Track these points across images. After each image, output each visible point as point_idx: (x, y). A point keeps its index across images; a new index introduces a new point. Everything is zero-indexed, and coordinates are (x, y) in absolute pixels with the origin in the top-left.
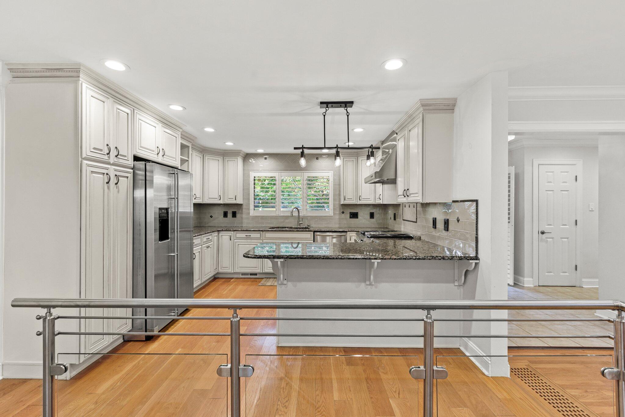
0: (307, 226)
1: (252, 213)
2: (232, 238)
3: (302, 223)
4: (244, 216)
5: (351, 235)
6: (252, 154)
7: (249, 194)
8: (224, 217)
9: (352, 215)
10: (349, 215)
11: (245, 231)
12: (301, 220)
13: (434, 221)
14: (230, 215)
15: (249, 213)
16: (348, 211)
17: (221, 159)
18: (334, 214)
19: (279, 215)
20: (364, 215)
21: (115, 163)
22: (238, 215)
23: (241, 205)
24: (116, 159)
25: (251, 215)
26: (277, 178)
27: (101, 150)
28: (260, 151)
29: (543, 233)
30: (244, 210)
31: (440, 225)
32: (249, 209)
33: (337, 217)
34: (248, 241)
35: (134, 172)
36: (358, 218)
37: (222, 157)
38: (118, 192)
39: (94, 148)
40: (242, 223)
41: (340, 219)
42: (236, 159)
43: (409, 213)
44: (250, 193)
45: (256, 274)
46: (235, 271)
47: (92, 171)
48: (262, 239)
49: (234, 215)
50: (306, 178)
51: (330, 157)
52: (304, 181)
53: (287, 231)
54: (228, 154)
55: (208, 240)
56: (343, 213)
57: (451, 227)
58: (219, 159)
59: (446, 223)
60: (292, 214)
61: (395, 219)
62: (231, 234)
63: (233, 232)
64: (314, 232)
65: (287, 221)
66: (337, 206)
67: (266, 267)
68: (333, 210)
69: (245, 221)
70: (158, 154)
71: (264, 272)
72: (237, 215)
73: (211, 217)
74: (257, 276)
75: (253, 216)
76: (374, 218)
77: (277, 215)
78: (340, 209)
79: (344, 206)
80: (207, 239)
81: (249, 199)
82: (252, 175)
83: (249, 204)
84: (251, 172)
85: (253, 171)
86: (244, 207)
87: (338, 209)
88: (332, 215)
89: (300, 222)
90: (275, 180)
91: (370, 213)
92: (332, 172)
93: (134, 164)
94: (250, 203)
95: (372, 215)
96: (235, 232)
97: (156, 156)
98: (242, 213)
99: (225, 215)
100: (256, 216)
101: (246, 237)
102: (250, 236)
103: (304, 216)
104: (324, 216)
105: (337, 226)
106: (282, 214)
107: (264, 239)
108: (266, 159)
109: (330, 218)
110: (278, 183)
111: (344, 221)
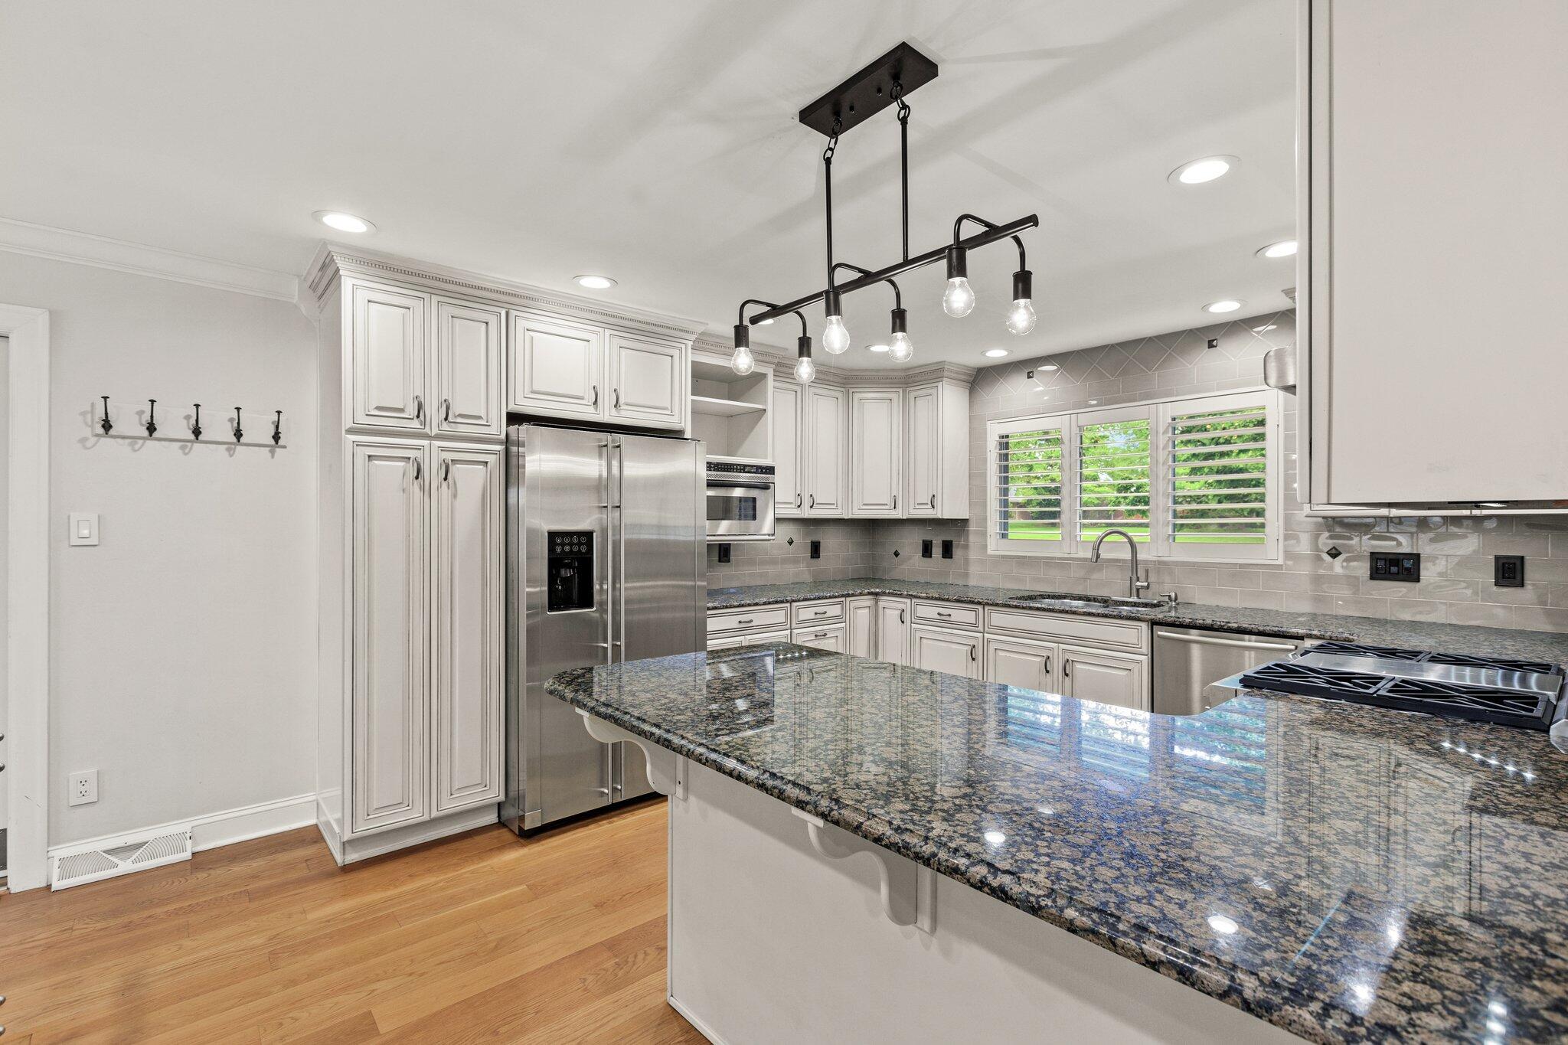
0: (1166, 599)
1: (994, 546)
2: (907, 617)
4: (973, 555)
6: (990, 367)
7: (984, 491)
8: (923, 556)
9: (1381, 564)
10: (1363, 565)
11: (936, 599)
14: (937, 551)
15: (985, 546)
16: (1369, 548)
17: (896, 396)
18: (1290, 558)
19: (1072, 556)
20: (1455, 569)
21: (441, 435)
22: (957, 553)
23: (965, 522)
24: (445, 426)
25: (989, 552)
26: (1063, 434)
27: (402, 410)
30: (972, 538)
32: (986, 536)
33: (1305, 570)
34: (944, 630)
35: (507, 451)
36: (1413, 581)
37: (901, 390)
38: (455, 496)
39: (379, 408)
40: (966, 575)
41: (1316, 580)
42: (934, 391)
44: (988, 486)
47: (369, 456)
48: (981, 628)
49: (947, 550)
50: (1166, 421)
52: (1161, 435)
54: (917, 379)
55: (818, 616)
56: (1335, 554)
58: (893, 396)
62: (903, 606)
63: (908, 601)
64: (1153, 623)
65: (1097, 576)
66: (1309, 526)
68: (1283, 541)
69: (974, 569)
70: (595, 403)
72: (954, 550)
73: (896, 554)
75: (998, 556)
76: (1522, 585)
77: (1066, 556)
78: (1320, 539)
79: (1335, 524)
80: (816, 614)
81: (984, 504)
82: (994, 432)
83: (985, 519)
84: (991, 422)
85: (998, 418)
86: (972, 527)
87: (1308, 536)
88: (1280, 562)
89: (1139, 584)
90: (1056, 440)
91: (1498, 559)
93: (509, 432)
94: (988, 518)
95: (1509, 572)
96: (914, 600)
97: (592, 409)
98: (966, 547)
99: (927, 550)
100: (1003, 557)
101: (938, 617)
102: (950, 615)
103: (1160, 562)
104: (1241, 566)
105: (1305, 607)
106: (1081, 554)
107: (987, 629)
108: (1030, 375)
109: (1271, 573)
110: (1068, 450)
111: (1342, 592)
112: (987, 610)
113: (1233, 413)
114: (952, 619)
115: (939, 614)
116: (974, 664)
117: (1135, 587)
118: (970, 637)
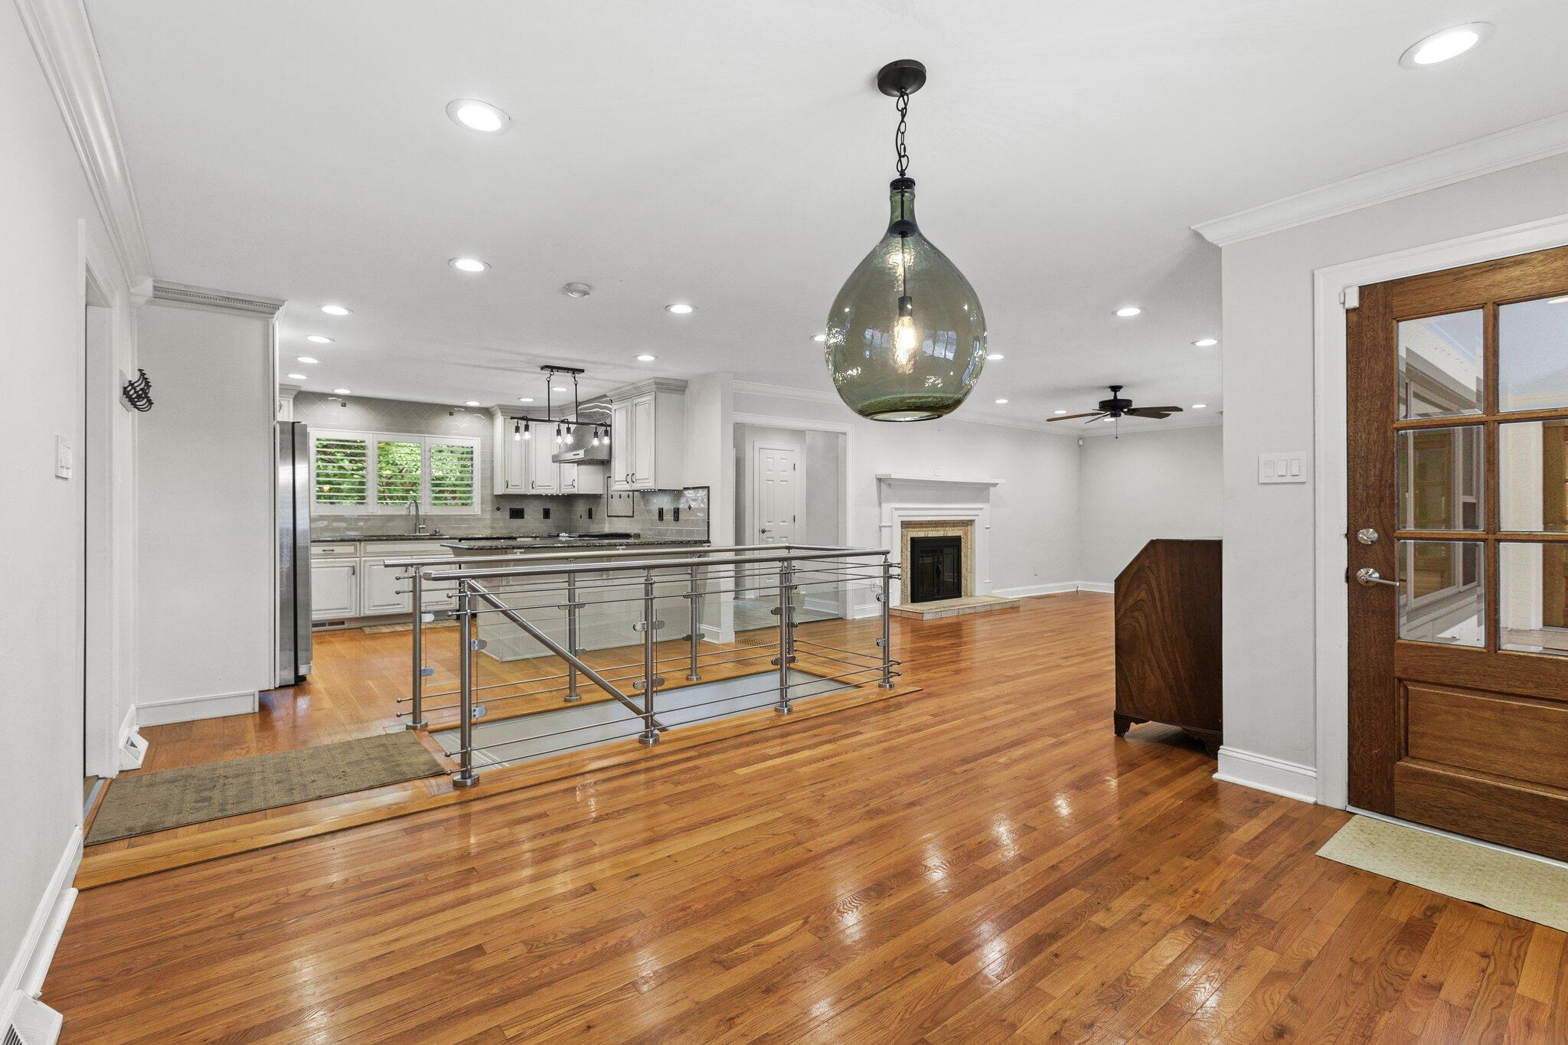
0: (434, 532)
3: (423, 528)
6: (311, 393)
9: (513, 513)
10: (508, 513)
11: (322, 541)
12: (421, 522)
13: (661, 512)
16: (508, 506)
18: (483, 511)
19: (373, 513)
20: (533, 513)
26: (369, 443)
28: (342, 391)
29: (763, 532)
31: (668, 516)
33: (488, 516)
34: (328, 560)
36: (523, 518)
41: (494, 520)
43: (619, 506)
45: (344, 621)
48: (358, 555)
50: (427, 446)
51: (478, 412)
52: (427, 453)
53: (396, 539)
56: (498, 509)
57: (681, 516)
59: (677, 512)
60: (411, 511)
61: (590, 516)
65: (390, 524)
66: (489, 498)
67: (366, 607)
68: (479, 504)
71: (362, 615)
74: (346, 626)
76: (548, 518)
77: (370, 513)
78: (493, 503)
79: (500, 497)
85: (315, 426)
87: (489, 503)
88: (479, 513)
89: (420, 526)
90: (365, 447)
91: (544, 509)
92: (479, 439)
95: (547, 514)
100: (321, 515)
101: (323, 553)
103: (424, 515)
104: (464, 515)
105: (487, 531)
106: (379, 513)
107: (363, 555)
108: (344, 405)
109: (475, 518)
110: (371, 453)
111: (501, 524)
112: (363, 543)
113: (454, 447)
114: (335, 552)
115: (324, 551)
116: (354, 577)
117: (418, 529)
118: (351, 561)
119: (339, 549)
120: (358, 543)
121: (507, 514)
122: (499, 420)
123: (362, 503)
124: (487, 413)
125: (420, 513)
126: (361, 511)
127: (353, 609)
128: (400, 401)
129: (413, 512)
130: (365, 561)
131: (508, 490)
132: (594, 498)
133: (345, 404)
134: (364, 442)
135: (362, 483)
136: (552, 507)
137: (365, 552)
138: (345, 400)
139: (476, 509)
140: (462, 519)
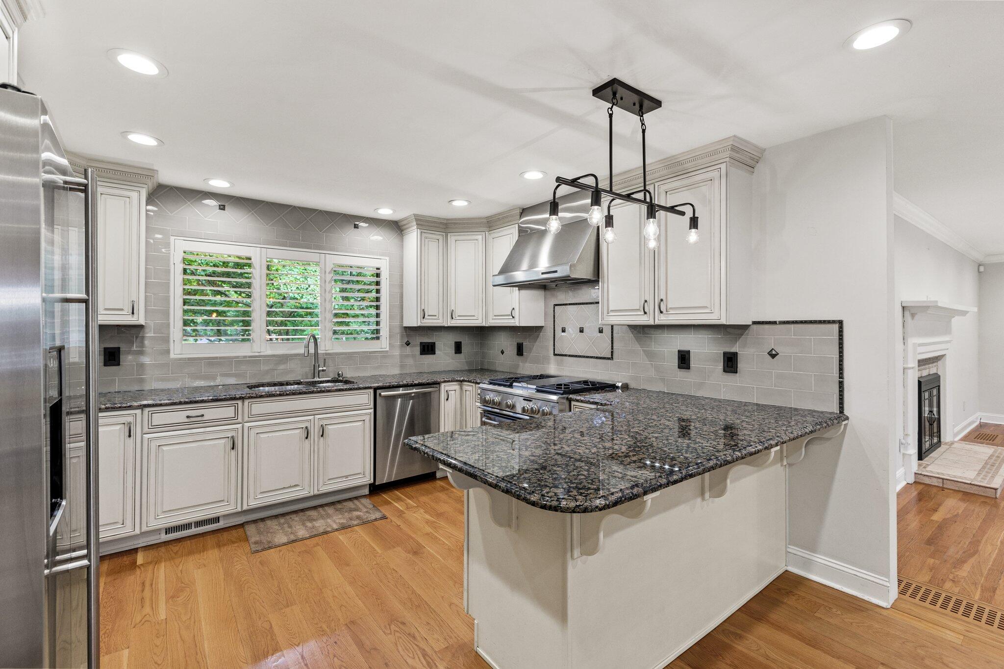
1: (178, 351)
2: (136, 430)
3: (323, 370)
4: (149, 360)
5: (447, 388)
7: (167, 299)
9: (423, 347)
11: (186, 403)
12: (321, 362)
13: (684, 356)
15: (168, 352)
16: (418, 340)
18: (392, 346)
19: (262, 354)
20: (444, 346)
22: (127, 359)
23: (139, 328)
25: (172, 356)
26: (255, 261)
28: (219, 184)
30: (148, 343)
31: (704, 363)
32: (166, 340)
33: (397, 352)
34: (194, 431)
36: (435, 354)
40: (141, 380)
41: (403, 357)
42: (134, 195)
45: (217, 520)
46: (144, 529)
48: (240, 420)
49: (113, 357)
50: (329, 267)
51: (384, 226)
52: (327, 274)
53: (294, 393)
56: (408, 344)
57: (745, 367)
60: (308, 350)
61: (519, 354)
62: (130, 419)
63: (139, 411)
64: (375, 389)
66: (398, 330)
67: (251, 495)
68: (388, 339)
69: (152, 374)
71: (245, 507)
72: (121, 356)
74: (221, 524)
75: (180, 359)
76: (461, 353)
77: (257, 354)
78: (402, 337)
79: (409, 329)
81: (165, 314)
82: (179, 245)
83: (168, 325)
84: (172, 238)
85: (182, 234)
86: (149, 334)
87: (398, 337)
88: (388, 349)
89: (320, 368)
90: (250, 265)
91: (457, 343)
92: (387, 258)
94: (172, 324)
95: (458, 348)
96: (147, 410)
98: (141, 353)
100: (189, 359)
101: (187, 420)
102: (203, 416)
103: (326, 354)
104: (371, 352)
105: (396, 371)
106: (269, 352)
107: (246, 419)
108: (222, 208)
109: (384, 355)
110: (257, 275)
111: (410, 361)
112: (246, 402)
113: (358, 267)
114: (205, 418)
115: (188, 417)
116: (233, 453)
117: (317, 371)
118: (229, 430)
119: (212, 413)
120: (240, 402)
121: (418, 349)
122: (413, 237)
123: (248, 340)
124: (397, 227)
125: (319, 352)
126: (243, 350)
127: (233, 501)
128: (295, 207)
129: (312, 351)
130: (250, 428)
131: (425, 321)
132: (533, 331)
133: (224, 206)
134: (250, 259)
135: (246, 314)
136: (466, 342)
137: (251, 415)
138: (225, 200)
139: (384, 344)
140: (367, 357)
